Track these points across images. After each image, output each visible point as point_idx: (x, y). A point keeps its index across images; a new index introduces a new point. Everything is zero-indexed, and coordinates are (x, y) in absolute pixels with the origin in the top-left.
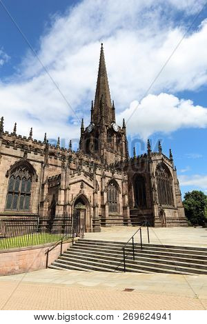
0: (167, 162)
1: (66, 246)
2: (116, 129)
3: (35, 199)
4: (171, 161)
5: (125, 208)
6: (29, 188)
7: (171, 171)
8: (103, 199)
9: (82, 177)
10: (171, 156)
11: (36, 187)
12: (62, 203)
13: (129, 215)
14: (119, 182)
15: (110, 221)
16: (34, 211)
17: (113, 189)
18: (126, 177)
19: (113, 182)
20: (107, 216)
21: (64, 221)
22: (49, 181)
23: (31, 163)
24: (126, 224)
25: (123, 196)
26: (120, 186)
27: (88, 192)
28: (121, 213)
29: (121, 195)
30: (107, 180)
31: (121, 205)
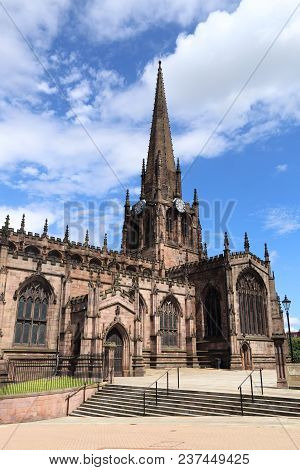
0: (259, 265)
1: (90, 392)
2: (180, 208)
3: (52, 329)
4: (267, 263)
5: (189, 340)
6: (45, 313)
7: (265, 280)
8: (153, 326)
9: (118, 298)
10: (267, 255)
11: (54, 311)
12: (90, 336)
13: (194, 351)
14: (181, 300)
15: (163, 361)
16: (52, 346)
17: (169, 310)
18: (192, 291)
19: (170, 299)
20: (159, 352)
21: (92, 360)
22: (73, 303)
23: (47, 277)
24: (190, 364)
25: (187, 321)
26: (183, 306)
27: (126, 320)
28: (183, 348)
29: (183, 320)
30: (161, 297)
31: (184, 335)
